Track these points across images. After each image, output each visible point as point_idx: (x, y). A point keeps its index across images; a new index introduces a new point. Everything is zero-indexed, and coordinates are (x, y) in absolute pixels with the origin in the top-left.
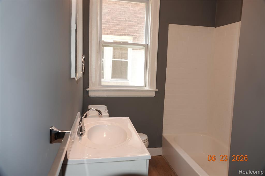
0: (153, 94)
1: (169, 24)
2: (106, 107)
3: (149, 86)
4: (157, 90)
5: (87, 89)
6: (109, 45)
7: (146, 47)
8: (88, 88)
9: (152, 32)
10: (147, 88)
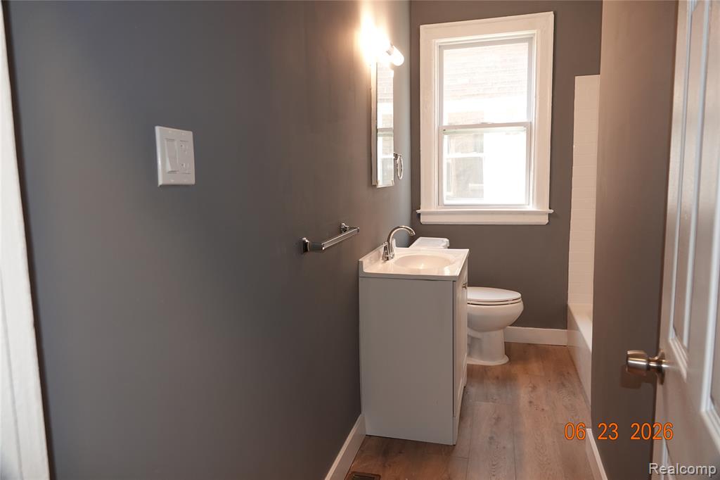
0: (544, 220)
1: (576, 77)
2: (448, 240)
3: (535, 203)
4: (552, 211)
5: (418, 211)
6: (456, 130)
7: (528, 127)
8: (419, 209)
9: (538, 97)
10: (531, 207)
